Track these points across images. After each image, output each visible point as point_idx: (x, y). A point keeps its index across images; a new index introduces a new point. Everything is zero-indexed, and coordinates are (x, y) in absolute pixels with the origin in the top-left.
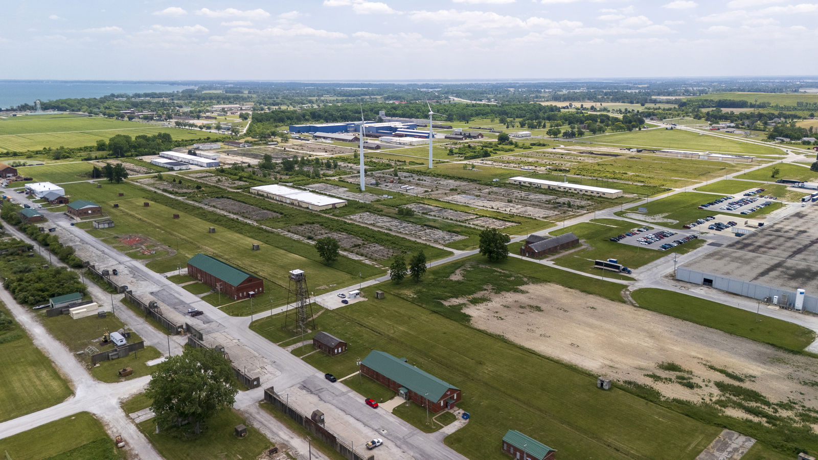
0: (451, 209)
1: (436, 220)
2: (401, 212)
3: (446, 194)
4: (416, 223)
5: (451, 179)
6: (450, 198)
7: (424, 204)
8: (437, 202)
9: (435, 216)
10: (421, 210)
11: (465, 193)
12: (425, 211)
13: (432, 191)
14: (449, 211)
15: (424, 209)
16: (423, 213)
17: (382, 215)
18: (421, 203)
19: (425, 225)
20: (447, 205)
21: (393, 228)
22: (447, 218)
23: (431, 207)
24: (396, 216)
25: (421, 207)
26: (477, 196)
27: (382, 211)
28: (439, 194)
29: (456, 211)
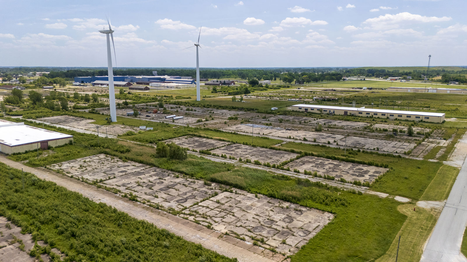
0: (244, 144)
1: (229, 165)
2: (161, 153)
3: (225, 123)
4: (192, 176)
5: (224, 109)
6: (233, 128)
7: (200, 136)
8: (218, 134)
9: (224, 157)
10: (198, 146)
11: (249, 122)
12: (205, 149)
13: (207, 120)
14: (243, 146)
15: (201, 145)
16: (202, 152)
17: (126, 159)
18: (195, 136)
19: (213, 180)
20: (235, 138)
21: (142, 194)
22: (248, 161)
23: (213, 142)
24: (153, 160)
25: (196, 141)
26: (267, 125)
27: (128, 151)
28: (216, 124)
29: (254, 146)
